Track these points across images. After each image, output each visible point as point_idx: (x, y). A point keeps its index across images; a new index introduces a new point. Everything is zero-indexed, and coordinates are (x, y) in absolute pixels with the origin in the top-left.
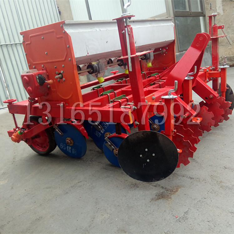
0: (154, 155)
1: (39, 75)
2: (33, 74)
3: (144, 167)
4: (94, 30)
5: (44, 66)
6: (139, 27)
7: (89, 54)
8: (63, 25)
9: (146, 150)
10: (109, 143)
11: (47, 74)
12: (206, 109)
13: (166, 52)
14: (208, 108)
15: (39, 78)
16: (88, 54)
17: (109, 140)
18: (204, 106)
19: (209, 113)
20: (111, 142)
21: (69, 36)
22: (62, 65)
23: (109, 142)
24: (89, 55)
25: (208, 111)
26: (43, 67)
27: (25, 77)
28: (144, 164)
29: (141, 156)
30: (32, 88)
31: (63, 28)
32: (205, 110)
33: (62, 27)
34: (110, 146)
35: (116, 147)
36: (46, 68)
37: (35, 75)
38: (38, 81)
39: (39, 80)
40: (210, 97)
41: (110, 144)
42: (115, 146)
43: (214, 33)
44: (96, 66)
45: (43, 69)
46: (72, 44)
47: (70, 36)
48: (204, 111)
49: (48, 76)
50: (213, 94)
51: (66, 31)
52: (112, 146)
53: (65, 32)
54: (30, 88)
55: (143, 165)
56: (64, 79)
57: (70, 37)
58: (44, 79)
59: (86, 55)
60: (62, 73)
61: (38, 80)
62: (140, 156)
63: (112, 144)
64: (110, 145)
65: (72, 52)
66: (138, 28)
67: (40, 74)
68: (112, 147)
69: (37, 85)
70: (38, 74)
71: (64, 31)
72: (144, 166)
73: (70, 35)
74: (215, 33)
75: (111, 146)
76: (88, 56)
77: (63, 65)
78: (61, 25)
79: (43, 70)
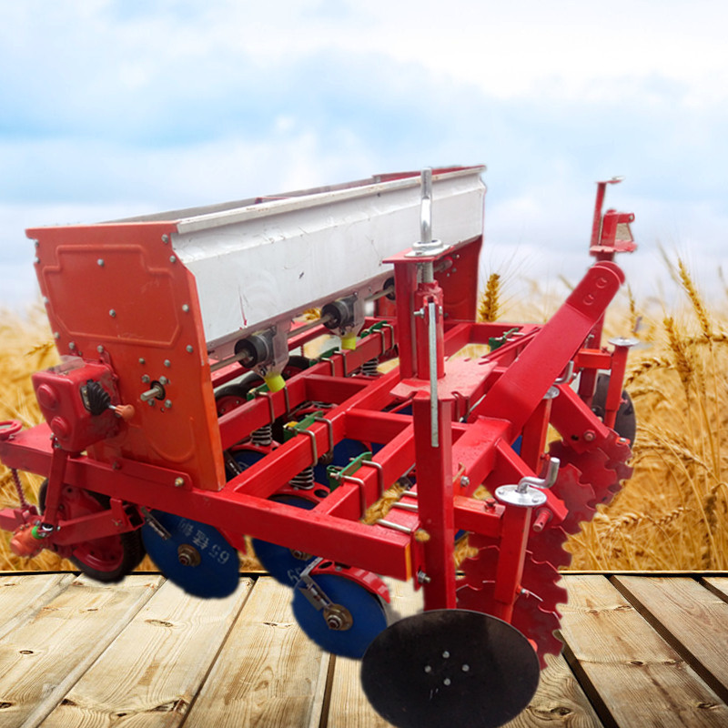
0: (466, 668)
1: (91, 384)
2: (72, 382)
3: (431, 697)
4: (265, 243)
5: (104, 349)
6: (394, 212)
7: (249, 324)
8: (169, 235)
9: (446, 655)
10: (313, 590)
11: (115, 375)
12: (575, 473)
13: (452, 267)
14: (580, 473)
15: (91, 394)
16: (245, 324)
17: (314, 583)
18: (570, 464)
19: (583, 488)
20: (318, 587)
21: (191, 274)
22: (164, 361)
23: (314, 586)
24: (249, 328)
25: (581, 482)
26: (103, 353)
27: (45, 387)
28: (434, 691)
29: (428, 669)
30: (66, 421)
31: (171, 246)
32: (571, 476)
33: (168, 243)
34: (315, 600)
35: (331, 603)
36: (110, 356)
37: (77, 384)
38: (87, 403)
39: (89, 400)
40: (588, 439)
41: (315, 593)
42: (330, 601)
43: (605, 234)
44: (263, 343)
45: (102, 358)
46: (198, 302)
47: (194, 273)
48: (567, 479)
49: (118, 383)
50: (594, 428)
51: (180, 257)
52: (322, 600)
53: (177, 261)
54: (62, 422)
55: (432, 692)
56: (169, 402)
57: (194, 278)
58: (106, 398)
59: (238, 329)
60: (162, 383)
61: (86, 399)
62: (424, 670)
63: (323, 593)
64: (315, 597)
65: (198, 328)
66: (390, 214)
67: (92, 381)
68: (321, 604)
69: (82, 416)
70: (87, 382)
71: (173, 257)
72: (433, 696)
73: (192, 271)
74: (610, 235)
75: (319, 600)
76: (246, 329)
77: (167, 361)
78: (165, 236)
79: (101, 362)
